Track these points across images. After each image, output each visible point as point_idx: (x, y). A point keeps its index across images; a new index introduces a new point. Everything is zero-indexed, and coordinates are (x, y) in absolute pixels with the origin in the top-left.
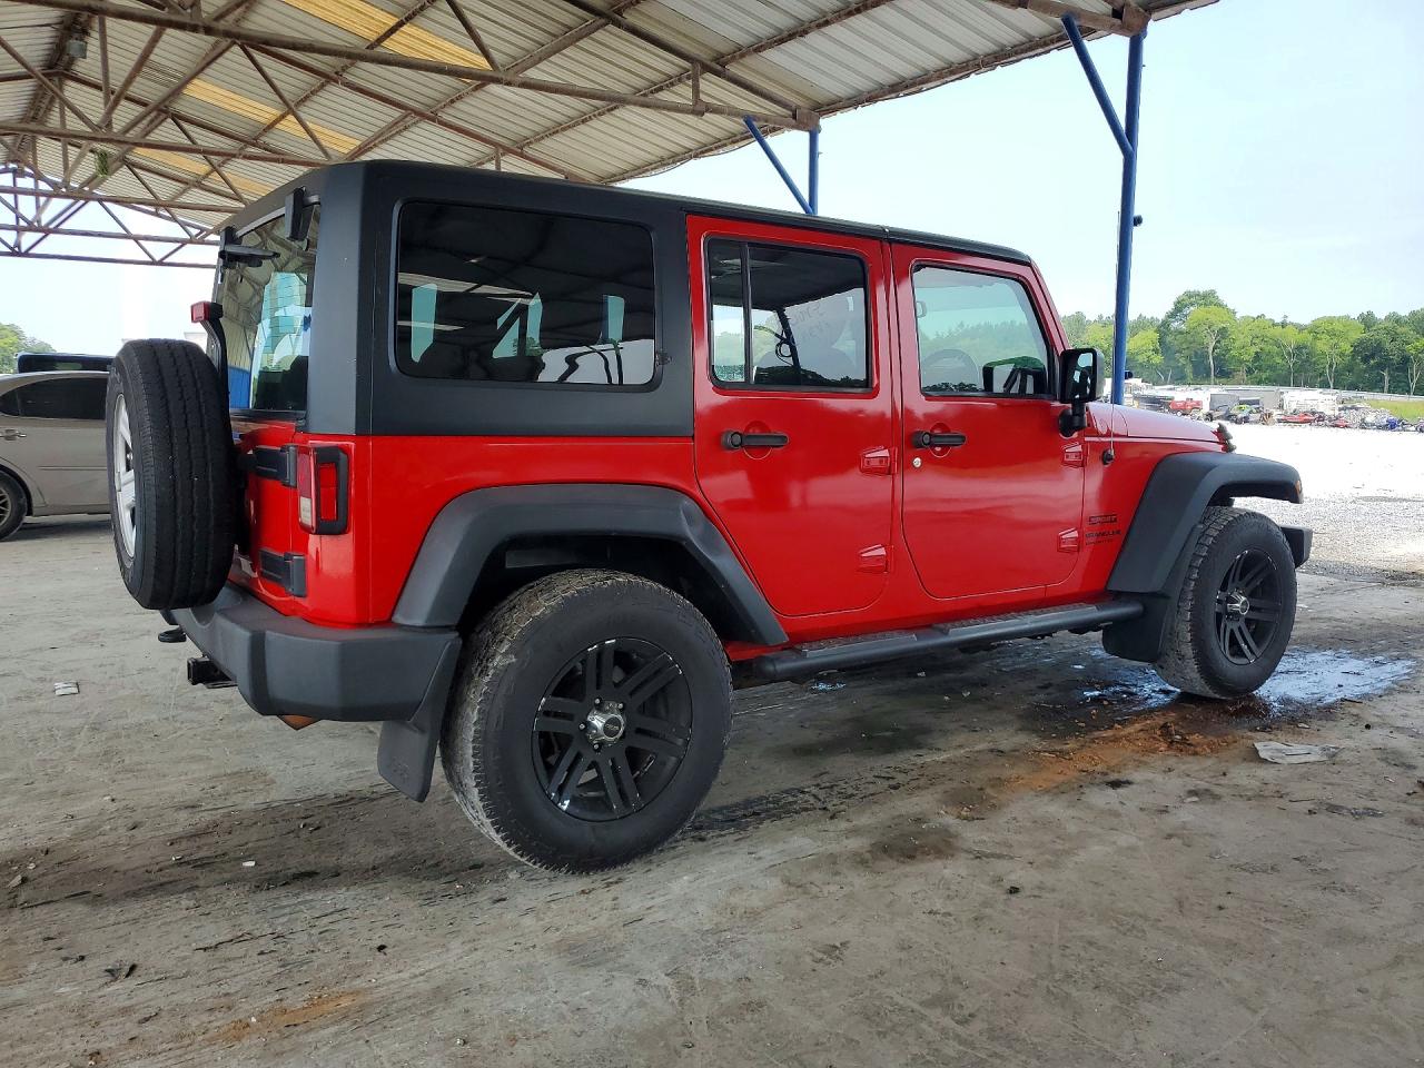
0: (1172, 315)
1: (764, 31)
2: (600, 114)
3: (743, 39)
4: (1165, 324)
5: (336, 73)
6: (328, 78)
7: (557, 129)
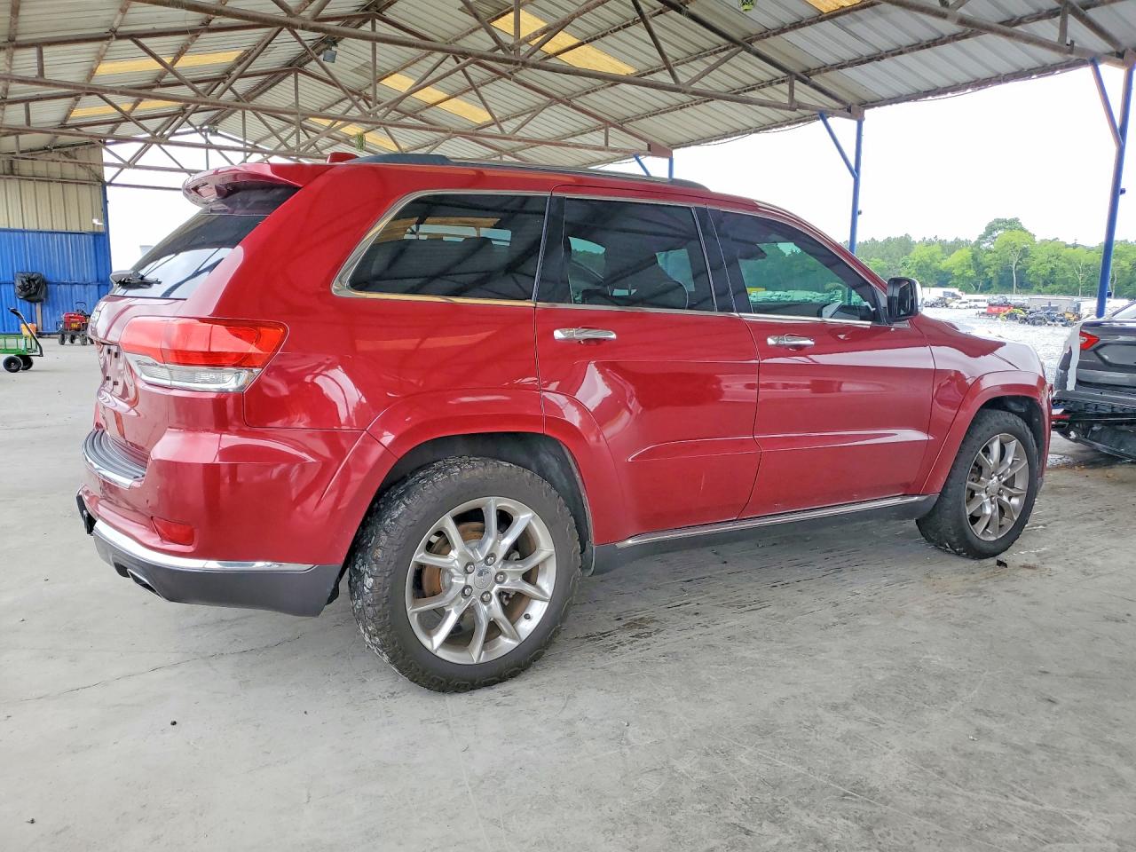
0: (982, 237)
1: (848, 55)
2: (696, 104)
3: (830, 60)
4: (978, 243)
5: (510, 73)
6: (501, 75)
7: (658, 112)
